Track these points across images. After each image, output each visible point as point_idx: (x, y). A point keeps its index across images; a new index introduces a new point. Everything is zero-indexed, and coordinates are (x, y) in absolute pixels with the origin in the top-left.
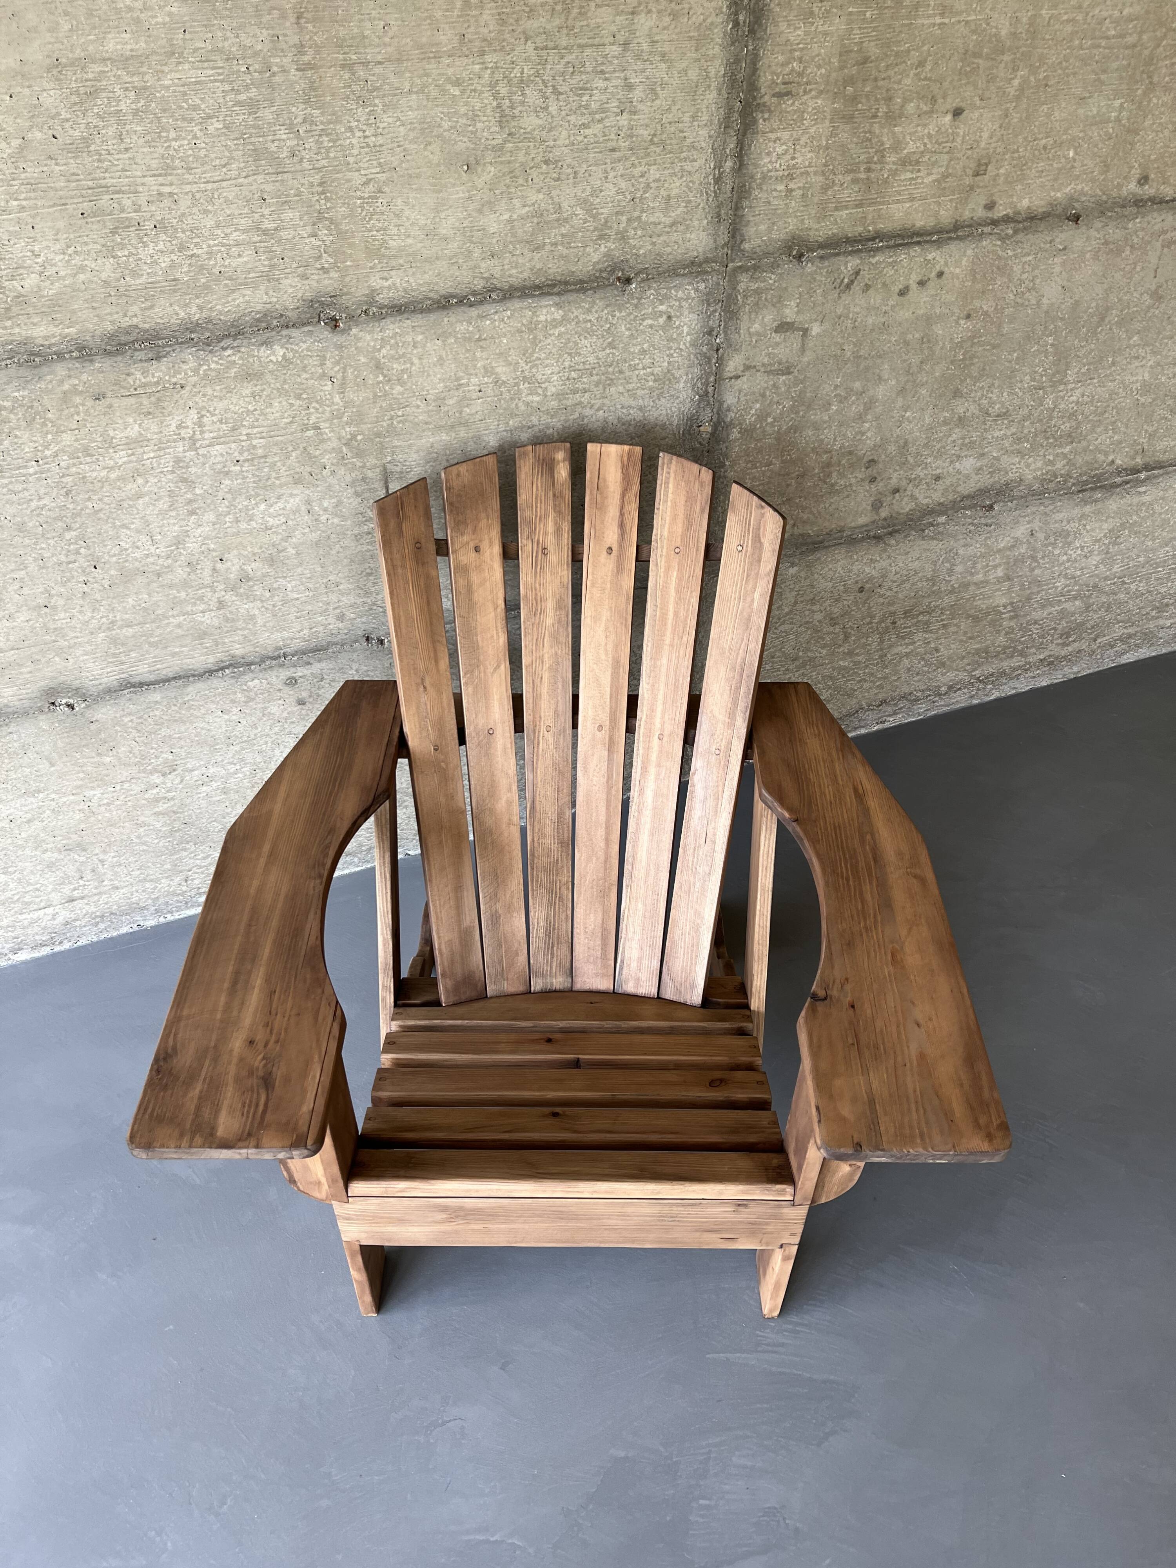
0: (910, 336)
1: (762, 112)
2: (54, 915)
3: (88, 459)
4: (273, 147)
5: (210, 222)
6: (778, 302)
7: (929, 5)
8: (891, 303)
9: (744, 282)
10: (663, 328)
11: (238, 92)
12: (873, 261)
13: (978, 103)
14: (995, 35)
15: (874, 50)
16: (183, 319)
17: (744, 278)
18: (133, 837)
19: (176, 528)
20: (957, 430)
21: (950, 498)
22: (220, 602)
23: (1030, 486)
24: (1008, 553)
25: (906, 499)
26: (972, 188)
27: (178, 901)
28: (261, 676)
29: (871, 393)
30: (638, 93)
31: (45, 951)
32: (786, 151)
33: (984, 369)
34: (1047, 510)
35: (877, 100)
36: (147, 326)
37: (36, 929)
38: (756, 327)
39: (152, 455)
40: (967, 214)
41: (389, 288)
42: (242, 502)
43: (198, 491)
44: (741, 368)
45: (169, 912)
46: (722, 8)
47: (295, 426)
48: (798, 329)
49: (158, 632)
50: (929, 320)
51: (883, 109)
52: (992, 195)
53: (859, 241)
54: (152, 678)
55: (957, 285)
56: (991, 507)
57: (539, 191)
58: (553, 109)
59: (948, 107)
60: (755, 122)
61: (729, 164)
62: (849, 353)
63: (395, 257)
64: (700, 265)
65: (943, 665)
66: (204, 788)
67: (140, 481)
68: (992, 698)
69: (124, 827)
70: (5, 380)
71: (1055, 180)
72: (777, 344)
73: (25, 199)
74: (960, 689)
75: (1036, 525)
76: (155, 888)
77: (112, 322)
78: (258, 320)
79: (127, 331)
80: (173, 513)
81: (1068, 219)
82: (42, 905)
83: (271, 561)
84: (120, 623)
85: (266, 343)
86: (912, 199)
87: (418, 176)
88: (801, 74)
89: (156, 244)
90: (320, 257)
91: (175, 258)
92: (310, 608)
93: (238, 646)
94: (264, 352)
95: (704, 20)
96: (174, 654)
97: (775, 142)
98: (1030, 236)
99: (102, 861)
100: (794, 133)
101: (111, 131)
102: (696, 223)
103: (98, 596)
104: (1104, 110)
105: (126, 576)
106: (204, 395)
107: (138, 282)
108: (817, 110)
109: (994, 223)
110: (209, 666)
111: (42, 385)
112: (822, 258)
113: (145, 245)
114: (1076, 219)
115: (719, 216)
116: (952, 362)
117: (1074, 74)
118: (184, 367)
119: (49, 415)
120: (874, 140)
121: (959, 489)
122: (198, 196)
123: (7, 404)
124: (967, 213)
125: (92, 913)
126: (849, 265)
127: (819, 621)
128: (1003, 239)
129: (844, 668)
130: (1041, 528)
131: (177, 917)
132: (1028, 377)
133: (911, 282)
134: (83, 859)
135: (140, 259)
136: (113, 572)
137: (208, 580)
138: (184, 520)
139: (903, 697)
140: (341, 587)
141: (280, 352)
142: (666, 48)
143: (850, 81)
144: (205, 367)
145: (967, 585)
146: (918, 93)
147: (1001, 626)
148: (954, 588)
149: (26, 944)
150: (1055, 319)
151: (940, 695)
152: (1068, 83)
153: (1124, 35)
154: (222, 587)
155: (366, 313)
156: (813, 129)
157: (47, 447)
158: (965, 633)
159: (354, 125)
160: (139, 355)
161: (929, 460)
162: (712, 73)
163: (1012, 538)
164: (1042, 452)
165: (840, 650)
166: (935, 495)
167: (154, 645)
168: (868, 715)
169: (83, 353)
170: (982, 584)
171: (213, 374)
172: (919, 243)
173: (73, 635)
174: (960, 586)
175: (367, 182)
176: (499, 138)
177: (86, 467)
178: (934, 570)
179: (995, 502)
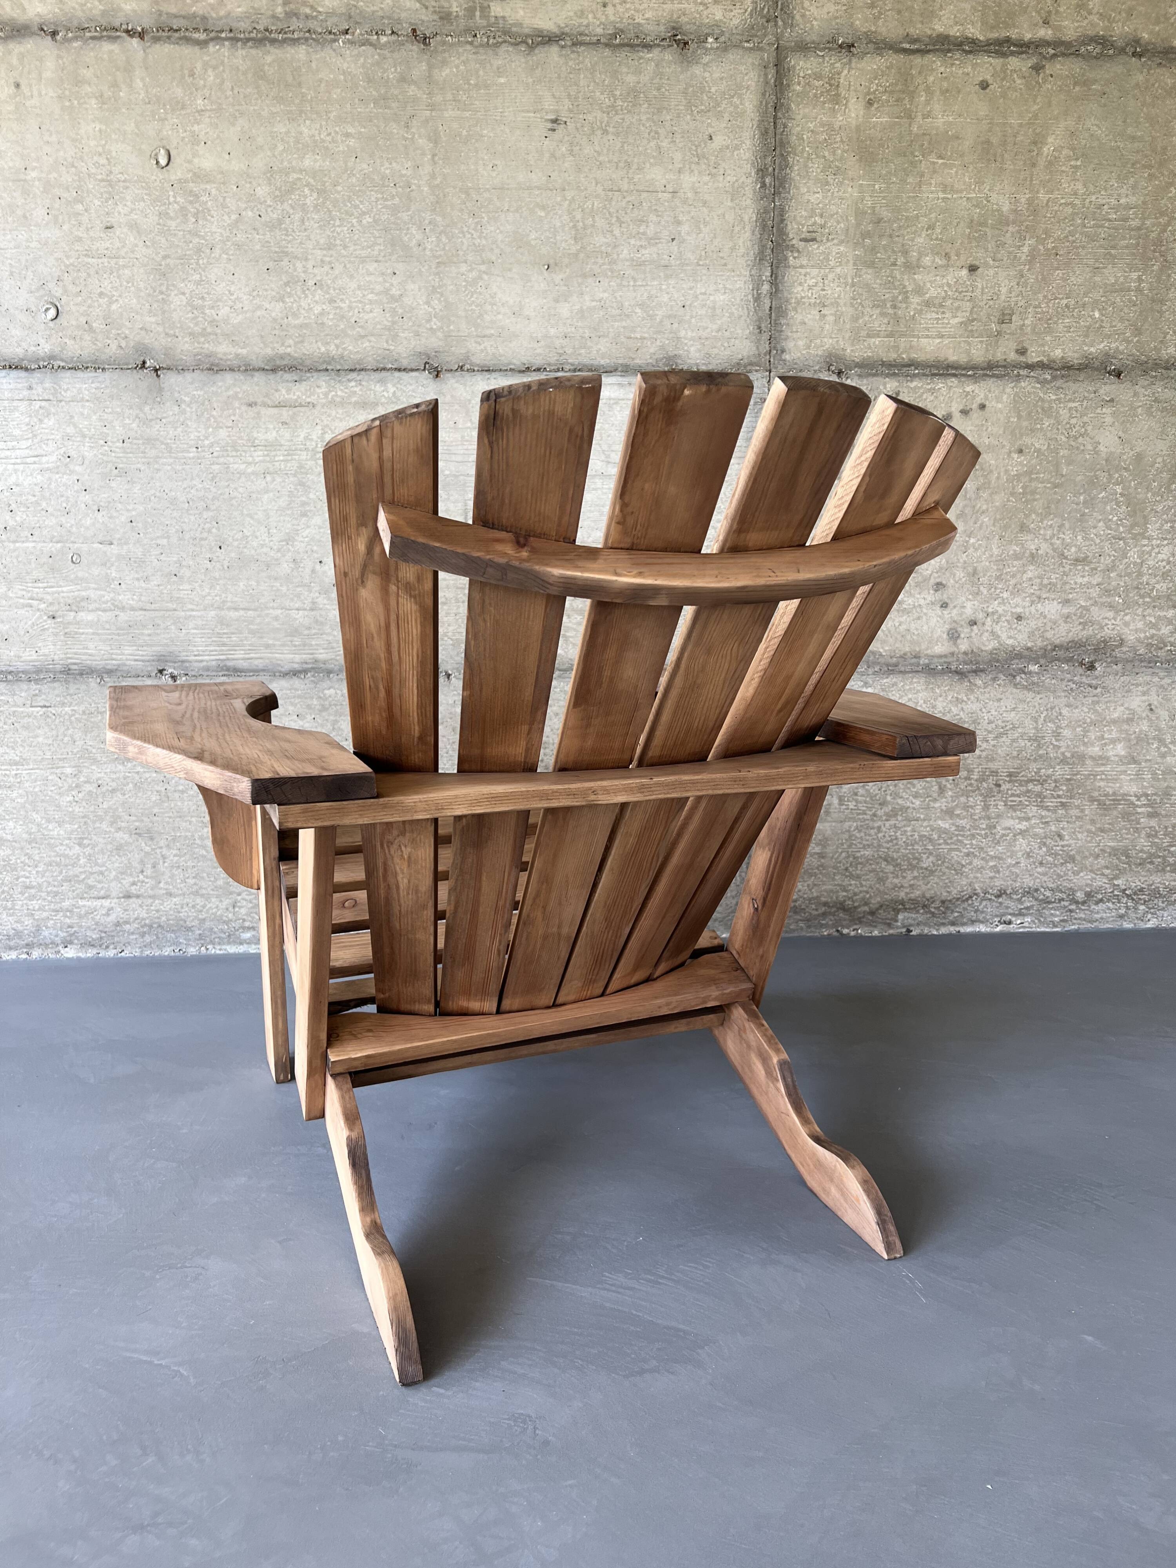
1: (792, 252)
2: (109, 910)
3: (234, 454)
4: (406, 239)
5: (353, 285)
7: (931, 184)
11: (386, 200)
12: (913, 385)
13: (991, 262)
14: (998, 211)
15: (885, 214)
16: (322, 354)
18: (196, 836)
19: (289, 525)
20: (1032, 568)
21: (1039, 643)
22: (314, 603)
23: (1134, 649)
24: (1125, 727)
25: (986, 634)
26: (999, 333)
27: (222, 931)
28: (337, 686)
30: (685, 228)
31: (90, 953)
32: (816, 284)
33: (1048, 507)
34: (1163, 682)
35: (894, 252)
36: (296, 355)
37: (90, 923)
39: (281, 458)
40: (999, 356)
41: (482, 351)
43: (312, 496)
45: (212, 942)
46: (750, 173)
49: (258, 620)
51: (901, 260)
52: (1022, 342)
53: (895, 366)
54: (244, 664)
55: (1002, 419)
56: (1091, 667)
57: (605, 291)
58: (617, 232)
59: (962, 263)
60: (786, 259)
61: (766, 287)
63: (488, 328)
64: (745, 367)
65: (1072, 859)
67: (269, 478)
68: (1149, 925)
69: (190, 822)
70: (190, 380)
71: (1087, 336)
73: (232, 255)
74: (1101, 900)
75: (1154, 699)
76: (204, 906)
77: (273, 349)
78: (378, 361)
79: (282, 357)
80: (289, 512)
81: (1110, 373)
82: (102, 893)
84: (229, 604)
85: (381, 381)
86: (942, 337)
87: (510, 270)
88: (823, 227)
89: (314, 296)
90: (429, 321)
91: (325, 307)
93: (322, 651)
94: (379, 388)
95: (737, 181)
96: (267, 646)
97: (805, 275)
98: (1070, 384)
99: (164, 857)
100: (822, 271)
101: (297, 217)
102: (740, 331)
103: (217, 575)
104: (1122, 279)
105: (243, 561)
106: (329, 416)
107: (296, 322)
108: (840, 255)
109: (1031, 367)
110: (296, 666)
111: (214, 389)
112: (860, 376)
113: (306, 296)
114: (1118, 375)
115: (759, 328)
116: (1012, 494)
117: (1083, 247)
118: (318, 390)
119: (214, 413)
120: (897, 283)
121: (1049, 635)
122: (348, 266)
123: (187, 399)
124: (999, 354)
125: (143, 919)
126: (888, 386)
128: (1044, 382)
129: (946, 831)
130: (1161, 704)
131: (218, 952)
132: (1101, 524)
133: (953, 409)
134: (148, 849)
135: (301, 306)
136: (233, 555)
137: (307, 580)
138: (296, 519)
139: (1029, 892)
141: (392, 389)
142: (707, 197)
143: (866, 235)
144: (333, 393)
145: (1082, 758)
146: (932, 251)
147: (1139, 823)
148: (1065, 757)
149: (77, 938)
150: (1118, 469)
151: (1077, 902)
152: (1078, 254)
153: (1125, 220)
154: (317, 589)
155: (461, 368)
156: (838, 270)
157: (207, 438)
158: (1093, 822)
159: (465, 229)
160: (287, 376)
161: (1005, 595)
162: (746, 218)
163: (1127, 709)
164: (1139, 611)
165: (937, 805)
166: (1020, 637)
167: (253, 632)
168: (986, 906)
169: (247, 369)
170: (1103, 760)
171: (338, 399)
172: (955, 375)
173: (190, 606)
174: (1073, 756)
175: (471, 271)
176: (574, 249)
177: (231, 460)
178: (1036, 728)
179: (1096, 661)
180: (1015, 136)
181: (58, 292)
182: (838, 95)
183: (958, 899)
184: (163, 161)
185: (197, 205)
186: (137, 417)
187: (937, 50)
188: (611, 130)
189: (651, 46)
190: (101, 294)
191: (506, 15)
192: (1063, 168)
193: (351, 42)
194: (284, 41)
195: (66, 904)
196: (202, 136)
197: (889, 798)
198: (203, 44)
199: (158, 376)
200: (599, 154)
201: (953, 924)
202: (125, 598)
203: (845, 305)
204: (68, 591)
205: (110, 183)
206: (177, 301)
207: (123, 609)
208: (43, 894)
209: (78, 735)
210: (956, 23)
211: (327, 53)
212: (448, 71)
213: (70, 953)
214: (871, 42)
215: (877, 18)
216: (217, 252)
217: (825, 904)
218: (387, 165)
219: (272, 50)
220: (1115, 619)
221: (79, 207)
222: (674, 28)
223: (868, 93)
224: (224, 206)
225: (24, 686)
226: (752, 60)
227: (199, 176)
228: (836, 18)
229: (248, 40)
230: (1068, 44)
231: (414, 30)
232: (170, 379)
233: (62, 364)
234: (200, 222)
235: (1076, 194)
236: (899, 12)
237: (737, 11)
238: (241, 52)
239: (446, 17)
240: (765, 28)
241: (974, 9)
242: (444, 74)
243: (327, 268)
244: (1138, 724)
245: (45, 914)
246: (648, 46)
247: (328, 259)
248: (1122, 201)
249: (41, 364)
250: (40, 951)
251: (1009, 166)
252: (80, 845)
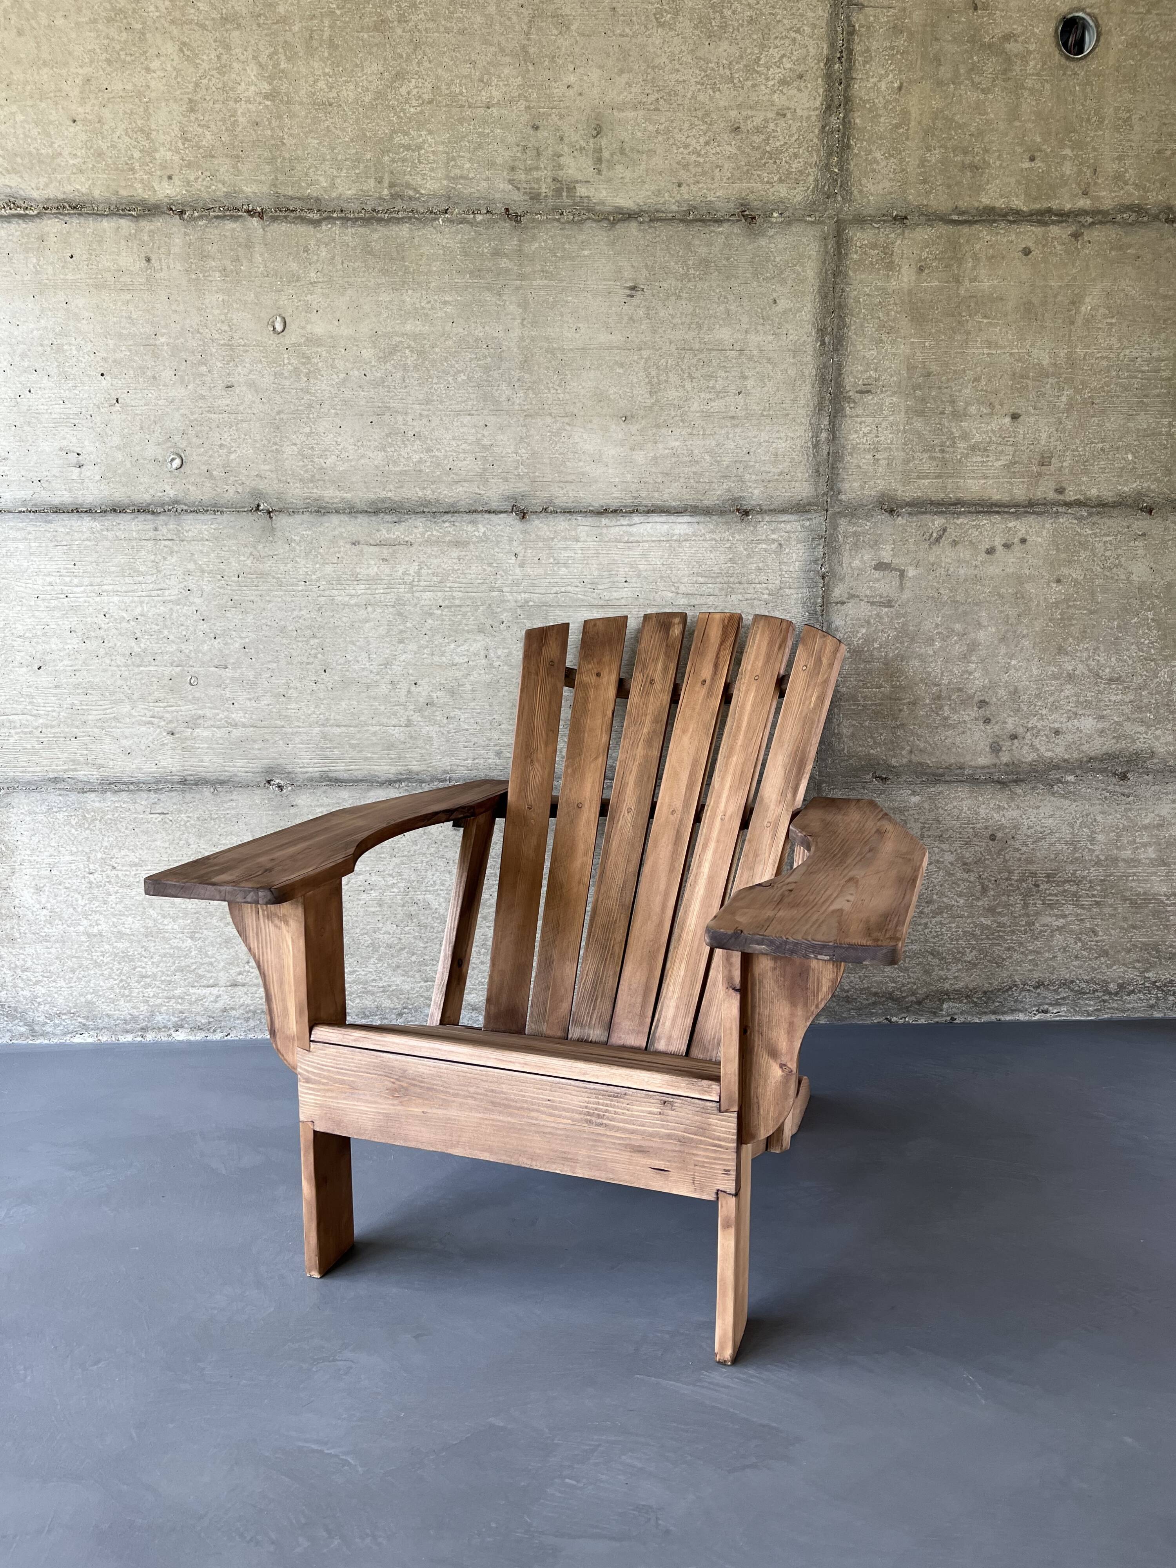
0: (1003, 590)
1: (849, 402)
2: (217, 997)
3: (339, 587)
4: (496, 394)
5: (449, 436)
6: (875, 544)
7: (977, 341)
8: (980, 559)
9: (843, 524)
10: (775, 552)
11: (479, 359)
12: (959, 522)
13: (1032, 411)
14: (1038, 364)
15: (934, 368)
16: (420, 497)
17: (843, 523)
19: (388, 651)
20: (1069, 687)
21: (1075, 755)
22: (409, 720)
23: (1164, 761)
24: (1156, 832)
25: (1026, 748)
26: (1040, 474)
29: (972, 636)
30: (750, 383)
31: (199, 1036)
32: (871, 431)
33: (1085, 632)
35: (942, 401)
36: (396, 499)
37: (199, 1009)
38: (856, 563)
39: (382, 591)
40: (1039, 495)
41: (564, 494)
42: (438, 640)
43: (408, 625)
44: (846, 596)
46: (811, 333)
47: (485, 586)
48: (896, 570)
49: (358, 736)
50: (1020, 580)
51: (949, 409)
52: (1060, 482)
53: (942, 505)
54: (344, 775)
55: (1042, 552)
56: (1124, 777)
57: (676, 440)
58: (688, 386)
59: (1005, 411)
60: (843, 409)
61: (824, 435)
62: (946, 597)
63: (570, 474)
64: (804, 507)
65: (1106, 953)
66: (364, 896)
67: (370, 609)
70: (300, 522)
71: (1120, 476)
72: (878, 580)
73: (340, 410)
74: (1133, 992)
77: (375, 493)
78: (470, 504)
79: (383, 501)
80: (388, 639)
81: (1142, 510)
82: (211, 981)
83: (452, 693)
84: (332, 722)
85: (473, 522)
86: (986, 478)
87: (591, 422)
88: (877, 380)
89: (413, 446)
90: (517, 468)
91: (422, 456)
92: (475, 740)
94: (470, 528)
95: (799, 340)
96: (366, 759)
97: (860, 424)
98: (1105, 520)
100: (876, 420)
101: (398, 375)
102: (800, 475)
103: (321, 695)
104: (1153, 425)
105: (346, 683)
106: (425, 553)
107: (397, 469)
108: (893, 405)
109: (1068, 504)
110: (391, 776)
111: (322, 529)
112: (910, 514)
113: (406, 446)
114: (1150, 512)
115: (818, 471)
116: (1050, 620)
117: (1118, 397)
118: (415, 531)
119: (321, 551)
120: (945, 430)
121: (1085, 748)
122: (444, 419)
123: (297, 538)
124: (1039, 493)
125: (248, 1005)
126: (936, 522)
127: (952, 864)
128: (1080, 519)
129: (988, 927)
132: (1134, 647)
133: (996, 544)
135: (401, 455)
136: (336, 678)
137: (403, 699)
138: (395, 645)
139: (1065, 984)
140: (503, 726)
141: (482, 530)
142: (771, 354)
143: (917, 387)
144: (429, 533)
145: (1115, 860)
146: (978, 400)
147: (1168, 921)
148: (1099, 860)
149: (187, 1023)
150: (1149, 596)
151: (1110, 993)
152: (1113, 403)
153: (1157, 371)
154: (412, 707)
155: (545, 510)
156: (891, 418)
157: (314, 573)
158: (1125, 919)
159: (551, 385)
160: (388, 518)
161: (1044, 712)
162: (807, 373)
163: (1158, 815)
164: (1169, 726)
165: (980, 904)
166: (1058, 750)
167: (353, 747)
168: (1025, 997)
169: (351, 511)
170: (1133, 862)
171: (434, 539)
172: (998, 513)
173: (297, 724)
174: (1106, 859)
175: (555, 422)
176: (649, 402)
177: (336, 592)
178: (1072, 833)
179: (1128, 771)
180: (1055, 297)
181: (183, 444)
182: (892, 262)
183: (999, 990)
184: (279, 327)
185: (309, 366)
186: (251, 554)
187: (984, 221)
188: (684, 295)
189: (721, 221)
190: (221, 446)
191: (591, 195)
192: (1100, 325)
193: (450, 221)
194: (389, 220)
195: (178, 992)
196: (315, 306)
197: (935, 897)
198: (316, 223)
199: (271, 517)
200: (673, 317)
201: (994, 1013)
202: (238, 716)
203: (897, 449)
204: (187, 710)
205: (231, 347)
206: (289, 450)
207: (236, 725)
208: (157, 983)
209: (192, 839)
210: (1001, 196)
211: (428, 231)
212: (537, 245)
213: (181, 1036)
214: (923, 214)
215: (928, 193)
216: (326, 408)
217: (876, 994)
218: (480, 328)
219: (379, 228)
220: (1146, 733)
221: (204, 369)
222: (742, 205)
223: (920, 260)
224: (333, 367)
225: (144, 795)
226: (812, 231)
227: (312, 340)
228: (891, 193)
229: (357, 219)
230: (1105, 213)
231: (507, 210)
232: (282, 521)
233: (185, 508)
234: (312, 381)
235: (1111, 348)
236: (949, 187)
237: (800, 188)
238: (350, 231)
239: (535, 197)
240: (825, 203)
241: (1018, 182)
242: (533, 248)
243: (425, 421)
244: (1168, 829)
245: (159, 1001)
246: (719, 221)
247: (425, 413)
248: (1154, 354)
249: (166, 508)
250: (154, 1034)
251: (1049, 324)
252: (192, 938)
